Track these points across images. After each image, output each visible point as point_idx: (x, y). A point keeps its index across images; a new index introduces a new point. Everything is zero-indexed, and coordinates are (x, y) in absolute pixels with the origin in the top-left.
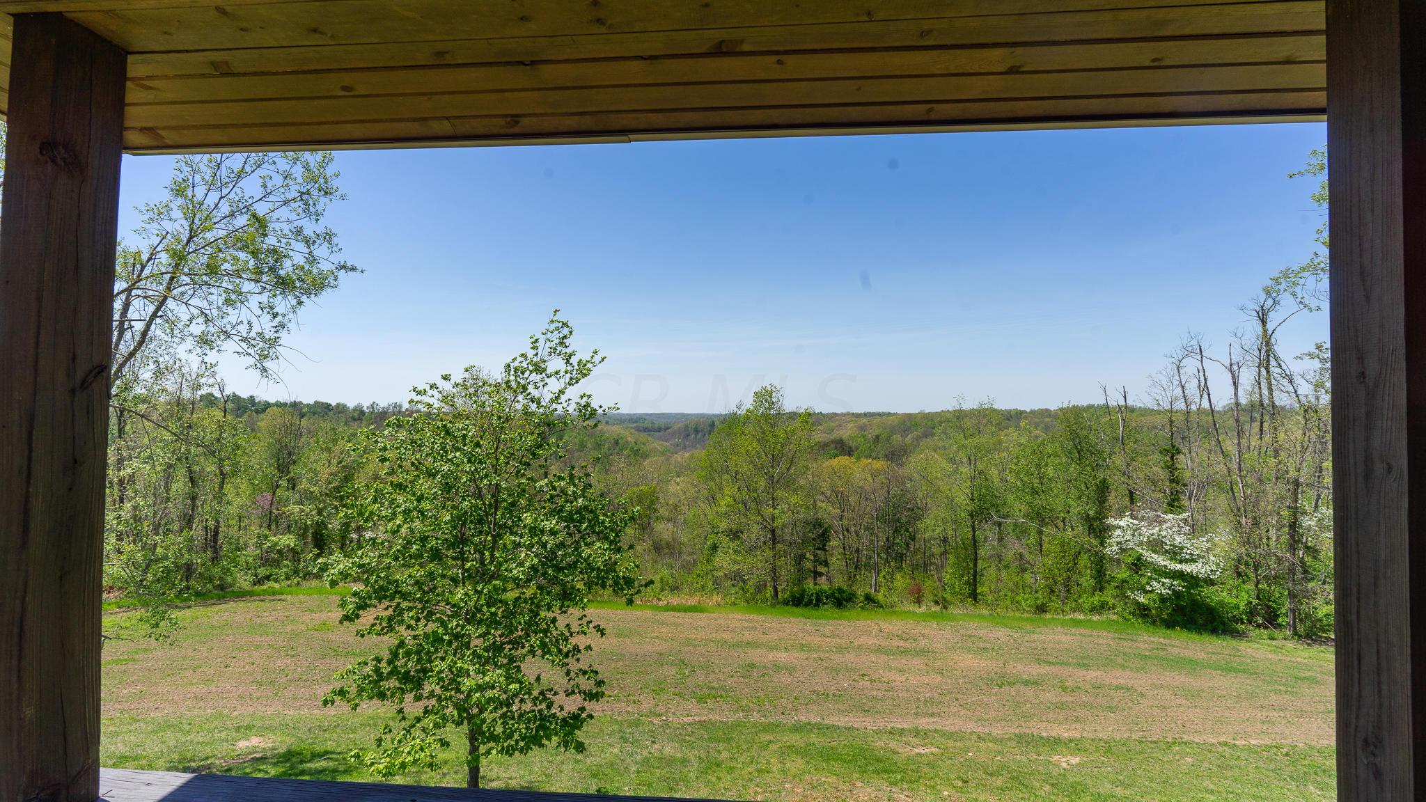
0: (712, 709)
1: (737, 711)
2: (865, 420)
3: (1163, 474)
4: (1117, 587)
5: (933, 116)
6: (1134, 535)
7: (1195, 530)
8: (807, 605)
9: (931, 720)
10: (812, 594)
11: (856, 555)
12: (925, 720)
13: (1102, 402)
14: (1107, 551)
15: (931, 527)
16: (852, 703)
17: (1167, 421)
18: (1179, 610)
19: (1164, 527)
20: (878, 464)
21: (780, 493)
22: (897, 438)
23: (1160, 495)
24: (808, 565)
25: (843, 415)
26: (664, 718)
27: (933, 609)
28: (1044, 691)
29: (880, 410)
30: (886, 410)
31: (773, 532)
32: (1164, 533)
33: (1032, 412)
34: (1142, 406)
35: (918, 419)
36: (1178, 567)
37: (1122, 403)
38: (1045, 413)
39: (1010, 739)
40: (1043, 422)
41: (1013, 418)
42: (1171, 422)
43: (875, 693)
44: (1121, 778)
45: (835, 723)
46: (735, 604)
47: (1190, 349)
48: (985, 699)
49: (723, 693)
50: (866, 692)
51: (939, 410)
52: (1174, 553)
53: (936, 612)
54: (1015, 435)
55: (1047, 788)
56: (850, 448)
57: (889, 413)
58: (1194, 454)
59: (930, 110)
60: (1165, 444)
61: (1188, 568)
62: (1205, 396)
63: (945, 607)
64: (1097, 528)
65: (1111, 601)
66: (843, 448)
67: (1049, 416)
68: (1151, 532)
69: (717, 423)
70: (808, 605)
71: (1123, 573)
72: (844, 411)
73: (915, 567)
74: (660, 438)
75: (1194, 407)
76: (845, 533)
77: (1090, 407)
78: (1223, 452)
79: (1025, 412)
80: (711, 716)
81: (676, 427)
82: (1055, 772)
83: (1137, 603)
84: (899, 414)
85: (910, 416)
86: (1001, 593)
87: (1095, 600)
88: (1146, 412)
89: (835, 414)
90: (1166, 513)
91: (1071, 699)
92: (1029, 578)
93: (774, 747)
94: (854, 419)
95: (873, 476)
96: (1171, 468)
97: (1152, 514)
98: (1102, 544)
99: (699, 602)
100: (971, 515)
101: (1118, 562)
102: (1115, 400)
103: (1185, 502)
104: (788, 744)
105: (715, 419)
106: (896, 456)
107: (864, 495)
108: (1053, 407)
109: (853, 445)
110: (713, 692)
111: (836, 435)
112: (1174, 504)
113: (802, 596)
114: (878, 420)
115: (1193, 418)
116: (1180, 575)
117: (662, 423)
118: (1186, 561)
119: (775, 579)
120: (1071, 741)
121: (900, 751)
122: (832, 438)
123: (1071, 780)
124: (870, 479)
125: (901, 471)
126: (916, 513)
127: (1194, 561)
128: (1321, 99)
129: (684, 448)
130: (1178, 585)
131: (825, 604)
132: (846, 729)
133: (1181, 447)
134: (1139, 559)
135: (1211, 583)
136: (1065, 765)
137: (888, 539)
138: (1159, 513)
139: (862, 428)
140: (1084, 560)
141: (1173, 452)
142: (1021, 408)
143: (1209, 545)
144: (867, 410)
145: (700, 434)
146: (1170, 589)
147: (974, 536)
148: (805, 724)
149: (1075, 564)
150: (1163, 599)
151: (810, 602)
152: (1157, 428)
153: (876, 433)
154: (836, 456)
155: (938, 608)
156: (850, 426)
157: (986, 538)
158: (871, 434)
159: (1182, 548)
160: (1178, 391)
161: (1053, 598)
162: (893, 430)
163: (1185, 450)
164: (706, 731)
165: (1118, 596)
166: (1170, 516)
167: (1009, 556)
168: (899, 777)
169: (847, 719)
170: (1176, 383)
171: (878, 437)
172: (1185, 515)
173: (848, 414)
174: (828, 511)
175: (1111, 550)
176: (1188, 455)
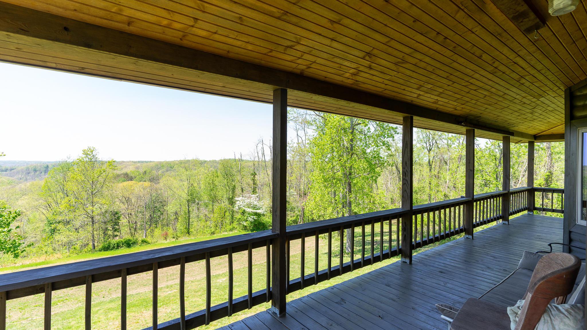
0: (61, 307)
1: (77, 303)
2: (139, 164)
3: (251, 182)
4: (237, 221)
5: (205, 91)
6: (243, 203)
7: (260, 199)
8: (111, 250)
9: (173, 281)
10: (115, 244)
11: (135, 225)
12: (170, 282)
13: (233, 158)
14: (234, 209)
15: (171, 208)
16: (138, 284)
17: (253, 164)
18: (255, 225)
19: (251, 199)
20: (147, 184)
21: (95, 200)
22: (154, 172)
23: (250, 189)
24: (110, 233)
25: (128, 162)
26: (30, 319)
27: (172, 241)
28: (214, 260)
29: (147, 160)
30: (149, 160)
31: (92, 218)
32: (251, 201)
33: (210, 161)
34: (246, 159)
35: (164, 164)
36: (255, 211)
37: (240, 158)
38: (215, 162)
39: (203, 279)
40: (213, 165)
41: (202, 163)
42: (254, 165)
43: (149, 278)
44: (238, 280)
45: (130, 294)
46: (69, 256)
47: (260, 141)
48: (194, 268)
49: (67, 298)
50: (144, 278)
51: (173, 160)
52: (254, 207)
53: (173, 241)
54: (203, 170)
55: (216, 290)
56: (132, 177)
57: (151, 161)
58: (260, 175)
59: (205, 90)
60: (252, 172)
61: (258, 211)
62: (263, 156)
63: (177, 239)
64: (232, 202)
65: (236, 226)
66: (128, 177)
67: (216, 163)
68: (248, 201)
69: (50, 166)
70: (113, 249)
71: (239, 216)
72: (128, 160)
73: (163, 225)
74: (7, 175)
75: (260, 160)
76: (130, 215)
77: (230, 159)
78: (267, 174)
79: (207, 161)
80: (61, 310)
81: (20, 168)
82: (218, 284)
83: (244, 225)
84: (155, 162)
85: (160, 163)
86: (198, 230)
87: (231, 227)
88: (247, 161)
89: (124, 162)
90: (252, 194)
91: (223, 261)
92: (208, 223)
93: (102, 311)
94: (133, 164)
95: (144, 189)
96: (254, 180)
97: (248, 195)
98: (233, 207)
99: (46, 260)
100: (188, 201)
101: (238, 212)
102: (238, 157)
103: (257, 191)
104: (108, 308)
105: (49, 164)
106: (154, 180)
107: (139, 198)
108: (218, 159)
109: (133, 175)
110: (62, 299)
111: (124, 171)
112: (254, 192)
113: (109, 246)
114: (145, 164)
115: (260, 163)
116: (256, 214)
117: (8, 166)
118: (258, 209)
119: (93, 241)
120: (223, 274)
121: (162, 295)
122: (122, 172)
123: (223, 285)
124: (142, 190)
125: (157, 186)
126: (164, 203)
127: (260, 209)
128: (272, 101)
129: (26, 180)
130: (255, 217)
131: (122, 247)
132: (136, 294)
133: (256, 173)
134: (244, 211)
135: (264, 215)
136: (221, 282)
137: (150, 215)
138: (250, 195)
139: (137, 168)
140: (227, 214)
141: (254, 174)
142: (206, 160)
143: (263, 204)
144: (140, 160)
145: (38, 173)
146: (253, 219)
147: (189, 209)
148: (116, 298)
149: (225, 215)
150: (251, 223)
151: (114, 247)
152: (250, 166)
153: (145, 170)
154: (124, 181)
155: (174, 240)
156: (131, 167)
157: (193, 210)
158: (141, 171)
159: (256, 206)
160: (256, 155)
161: (217, 228)
162: (152, 169)
163: (258, 174)
164: (60, 317)
165: (237, 224)
166: (253, 195)
167: (202, 216)
168: (162, 304)
169: (136, 290)
170: (256, 152)
171: (145, 172)
172: (257, 195)
173: (130, 162)
174: (120, 207)
175: (236, 208)
176: (259, 176)
